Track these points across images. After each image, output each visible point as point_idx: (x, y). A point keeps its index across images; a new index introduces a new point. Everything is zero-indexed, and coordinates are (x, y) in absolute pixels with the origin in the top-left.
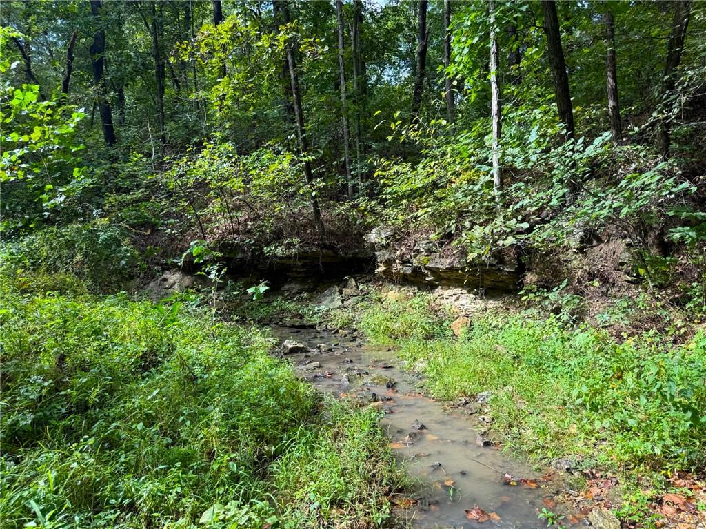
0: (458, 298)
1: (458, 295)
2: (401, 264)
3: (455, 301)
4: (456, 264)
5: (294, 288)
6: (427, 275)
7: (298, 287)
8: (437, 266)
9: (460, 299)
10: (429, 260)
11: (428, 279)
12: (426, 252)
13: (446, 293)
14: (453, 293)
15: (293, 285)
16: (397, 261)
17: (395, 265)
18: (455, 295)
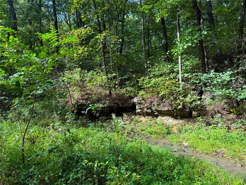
0: (168, 120)
1: (168, 119)
2: (146, 109)
3: (167, 121)
4: (170, 109)
5: (103, 118)
6: (155, 112)
7: (105, 118)
8: (162, 110)
9: (169, 120)
10: (158, 108)
11: (156, 114)
12: (157, 105)
13: (164, 118)
14: (166, 118)
15: (103, 117)
16: (145, 108)
17: (144, 109)
18: (167, 119)
